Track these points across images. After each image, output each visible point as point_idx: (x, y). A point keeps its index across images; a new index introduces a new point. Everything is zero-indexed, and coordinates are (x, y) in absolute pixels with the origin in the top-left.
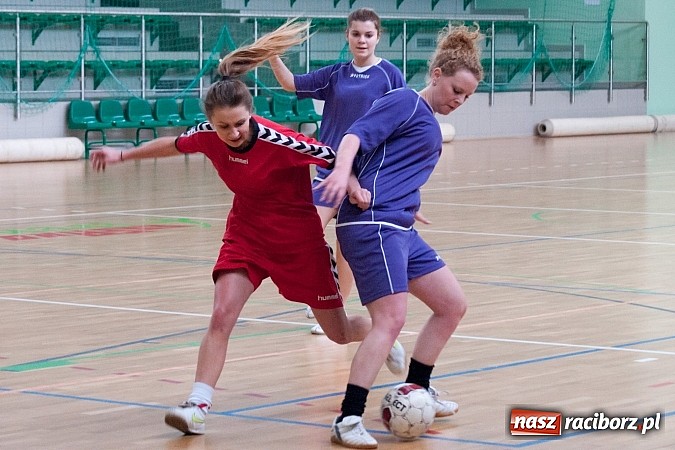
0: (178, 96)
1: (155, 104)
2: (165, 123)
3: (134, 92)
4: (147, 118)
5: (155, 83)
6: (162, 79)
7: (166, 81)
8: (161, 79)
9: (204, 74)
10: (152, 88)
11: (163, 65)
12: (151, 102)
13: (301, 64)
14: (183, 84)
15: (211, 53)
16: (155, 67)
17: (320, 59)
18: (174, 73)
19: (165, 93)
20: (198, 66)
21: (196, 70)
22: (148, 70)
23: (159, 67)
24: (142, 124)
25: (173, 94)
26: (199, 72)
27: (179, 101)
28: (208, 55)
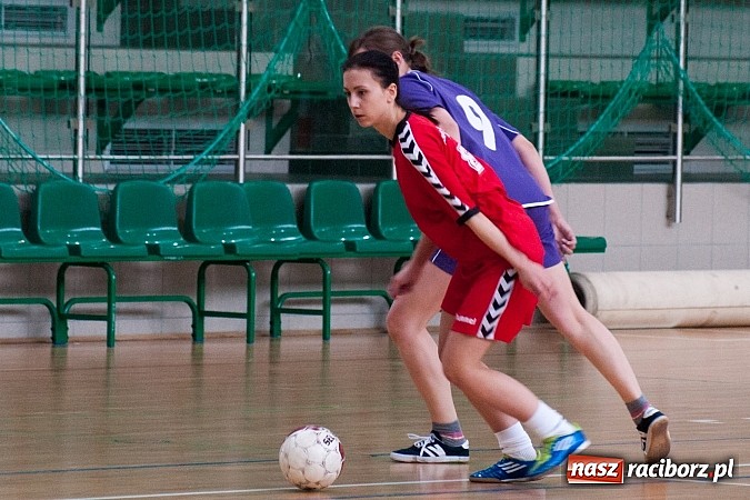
0: (174, 174)
1: (113, 195)
2: (141, 249)
3: (55, 160)
4: (88, 236)
5: (109, 135)
6: (129, 125)
7: (142, 132)
8: (126, 126)
9: (249, 115)
10: (100, 150)
11: (138, 87)
12: (100, 189)
13: (523, 85)
14: (193, 142)
15: (272, 55)
16: (113, 90)
17: (576, 77)
18: (166, 109)
19: (136, 165)
20: (234, 92)
21: (227, 102)
22: (94, 98)
23: (125, 90)
24: (74, 250)
25: (162, 169)
26: (237, 108)
27: (180, 190)
28: (262, 61)
